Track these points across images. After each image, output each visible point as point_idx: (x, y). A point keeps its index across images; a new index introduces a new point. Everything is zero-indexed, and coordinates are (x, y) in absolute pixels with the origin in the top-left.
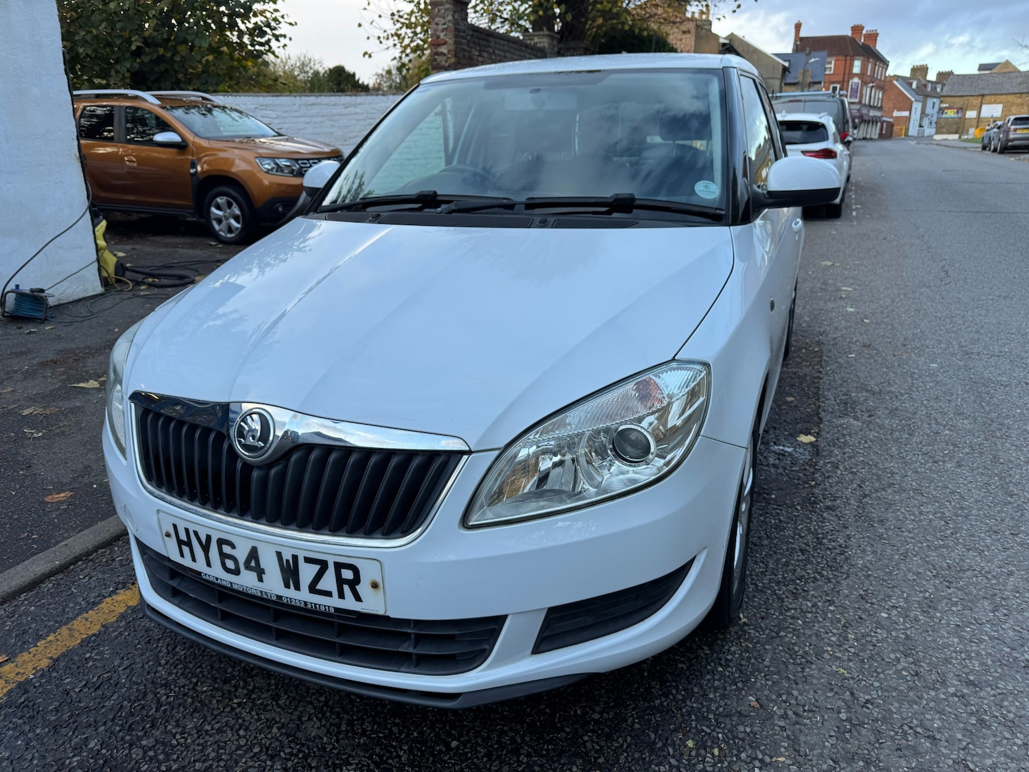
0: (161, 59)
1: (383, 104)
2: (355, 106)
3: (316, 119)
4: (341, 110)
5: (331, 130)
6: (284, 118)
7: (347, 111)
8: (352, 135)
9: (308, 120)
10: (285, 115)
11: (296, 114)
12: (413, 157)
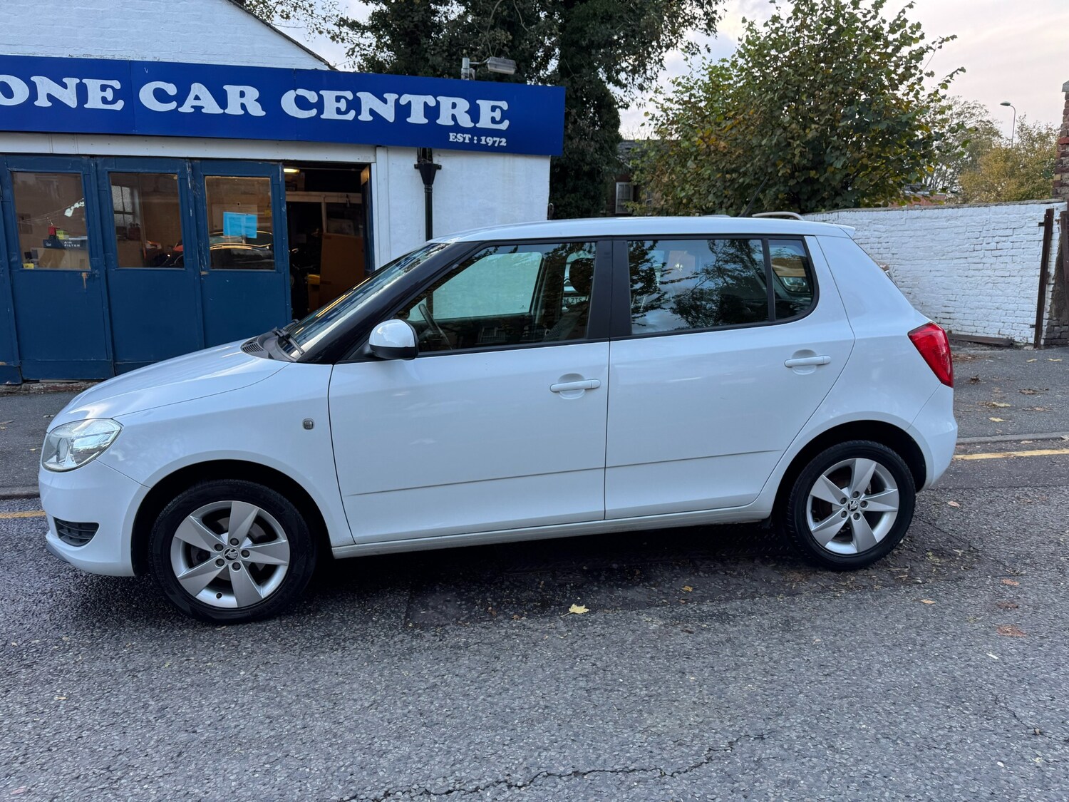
0: (809, 181)
1: (984, 216)
2: (956, 218)
3: (919, 233)
4: (943, 223)
5: (931, 244)
6: (892, 231)
7: (947, 224)
8: (949, 249)
9: (912, 233)
10: (893, 229)
11: (902, 228)
12: (1008, 274)
